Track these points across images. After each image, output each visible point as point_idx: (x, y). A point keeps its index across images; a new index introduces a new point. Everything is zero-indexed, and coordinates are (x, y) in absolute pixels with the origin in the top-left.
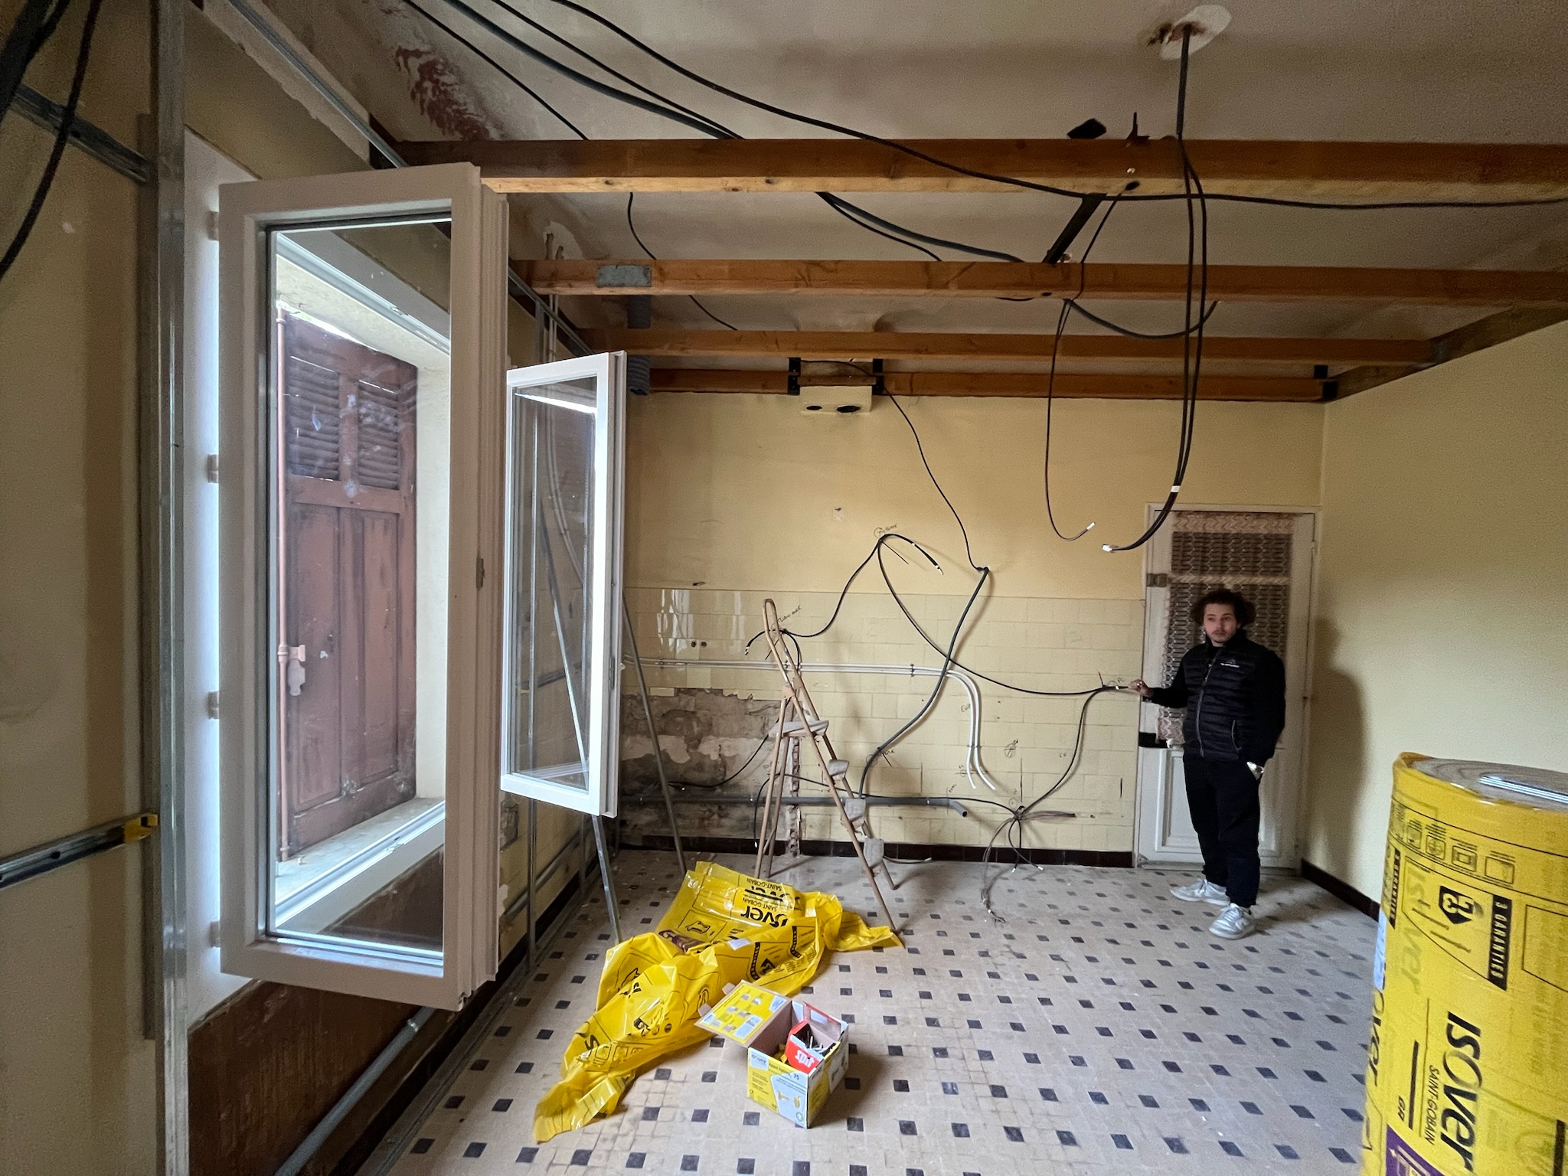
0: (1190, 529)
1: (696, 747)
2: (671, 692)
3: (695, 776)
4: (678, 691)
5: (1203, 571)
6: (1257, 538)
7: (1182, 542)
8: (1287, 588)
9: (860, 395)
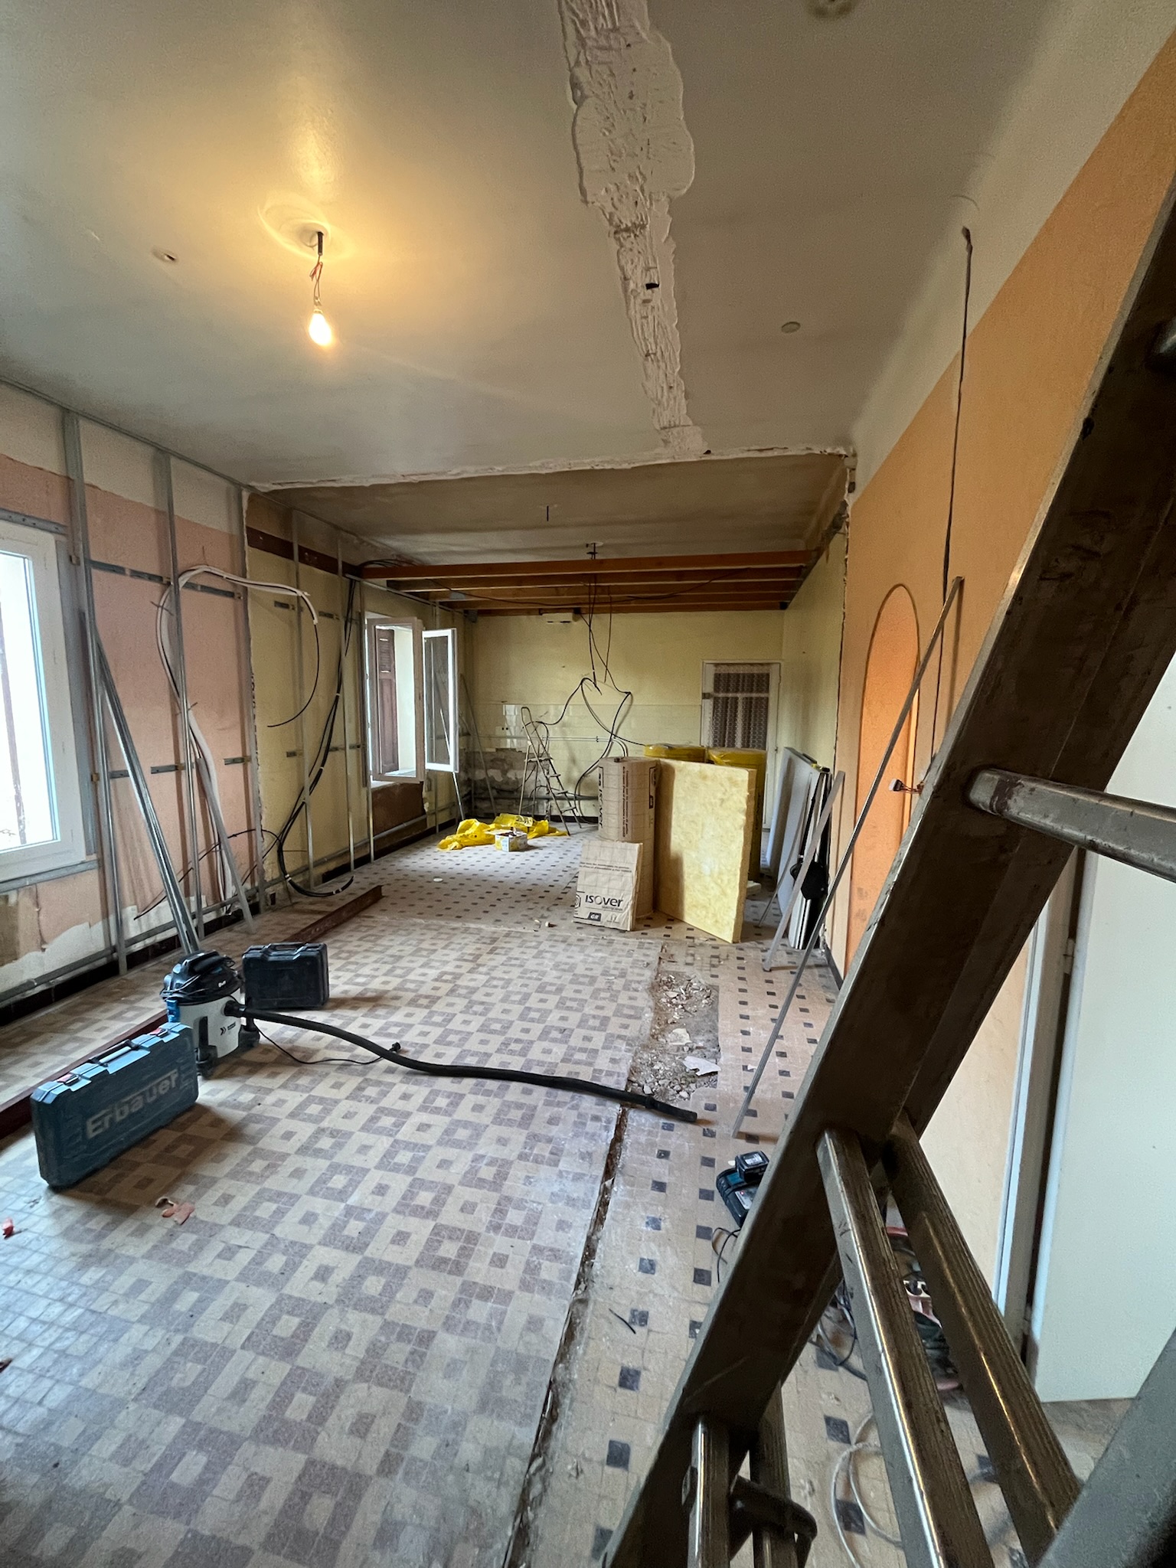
2: (494, 750)
3: (505, 787)
4: (497, 750)
5: (728, 691)
6: (753, 675)
7: (718, 678)
8: (767, 699)
9: (568, 616)
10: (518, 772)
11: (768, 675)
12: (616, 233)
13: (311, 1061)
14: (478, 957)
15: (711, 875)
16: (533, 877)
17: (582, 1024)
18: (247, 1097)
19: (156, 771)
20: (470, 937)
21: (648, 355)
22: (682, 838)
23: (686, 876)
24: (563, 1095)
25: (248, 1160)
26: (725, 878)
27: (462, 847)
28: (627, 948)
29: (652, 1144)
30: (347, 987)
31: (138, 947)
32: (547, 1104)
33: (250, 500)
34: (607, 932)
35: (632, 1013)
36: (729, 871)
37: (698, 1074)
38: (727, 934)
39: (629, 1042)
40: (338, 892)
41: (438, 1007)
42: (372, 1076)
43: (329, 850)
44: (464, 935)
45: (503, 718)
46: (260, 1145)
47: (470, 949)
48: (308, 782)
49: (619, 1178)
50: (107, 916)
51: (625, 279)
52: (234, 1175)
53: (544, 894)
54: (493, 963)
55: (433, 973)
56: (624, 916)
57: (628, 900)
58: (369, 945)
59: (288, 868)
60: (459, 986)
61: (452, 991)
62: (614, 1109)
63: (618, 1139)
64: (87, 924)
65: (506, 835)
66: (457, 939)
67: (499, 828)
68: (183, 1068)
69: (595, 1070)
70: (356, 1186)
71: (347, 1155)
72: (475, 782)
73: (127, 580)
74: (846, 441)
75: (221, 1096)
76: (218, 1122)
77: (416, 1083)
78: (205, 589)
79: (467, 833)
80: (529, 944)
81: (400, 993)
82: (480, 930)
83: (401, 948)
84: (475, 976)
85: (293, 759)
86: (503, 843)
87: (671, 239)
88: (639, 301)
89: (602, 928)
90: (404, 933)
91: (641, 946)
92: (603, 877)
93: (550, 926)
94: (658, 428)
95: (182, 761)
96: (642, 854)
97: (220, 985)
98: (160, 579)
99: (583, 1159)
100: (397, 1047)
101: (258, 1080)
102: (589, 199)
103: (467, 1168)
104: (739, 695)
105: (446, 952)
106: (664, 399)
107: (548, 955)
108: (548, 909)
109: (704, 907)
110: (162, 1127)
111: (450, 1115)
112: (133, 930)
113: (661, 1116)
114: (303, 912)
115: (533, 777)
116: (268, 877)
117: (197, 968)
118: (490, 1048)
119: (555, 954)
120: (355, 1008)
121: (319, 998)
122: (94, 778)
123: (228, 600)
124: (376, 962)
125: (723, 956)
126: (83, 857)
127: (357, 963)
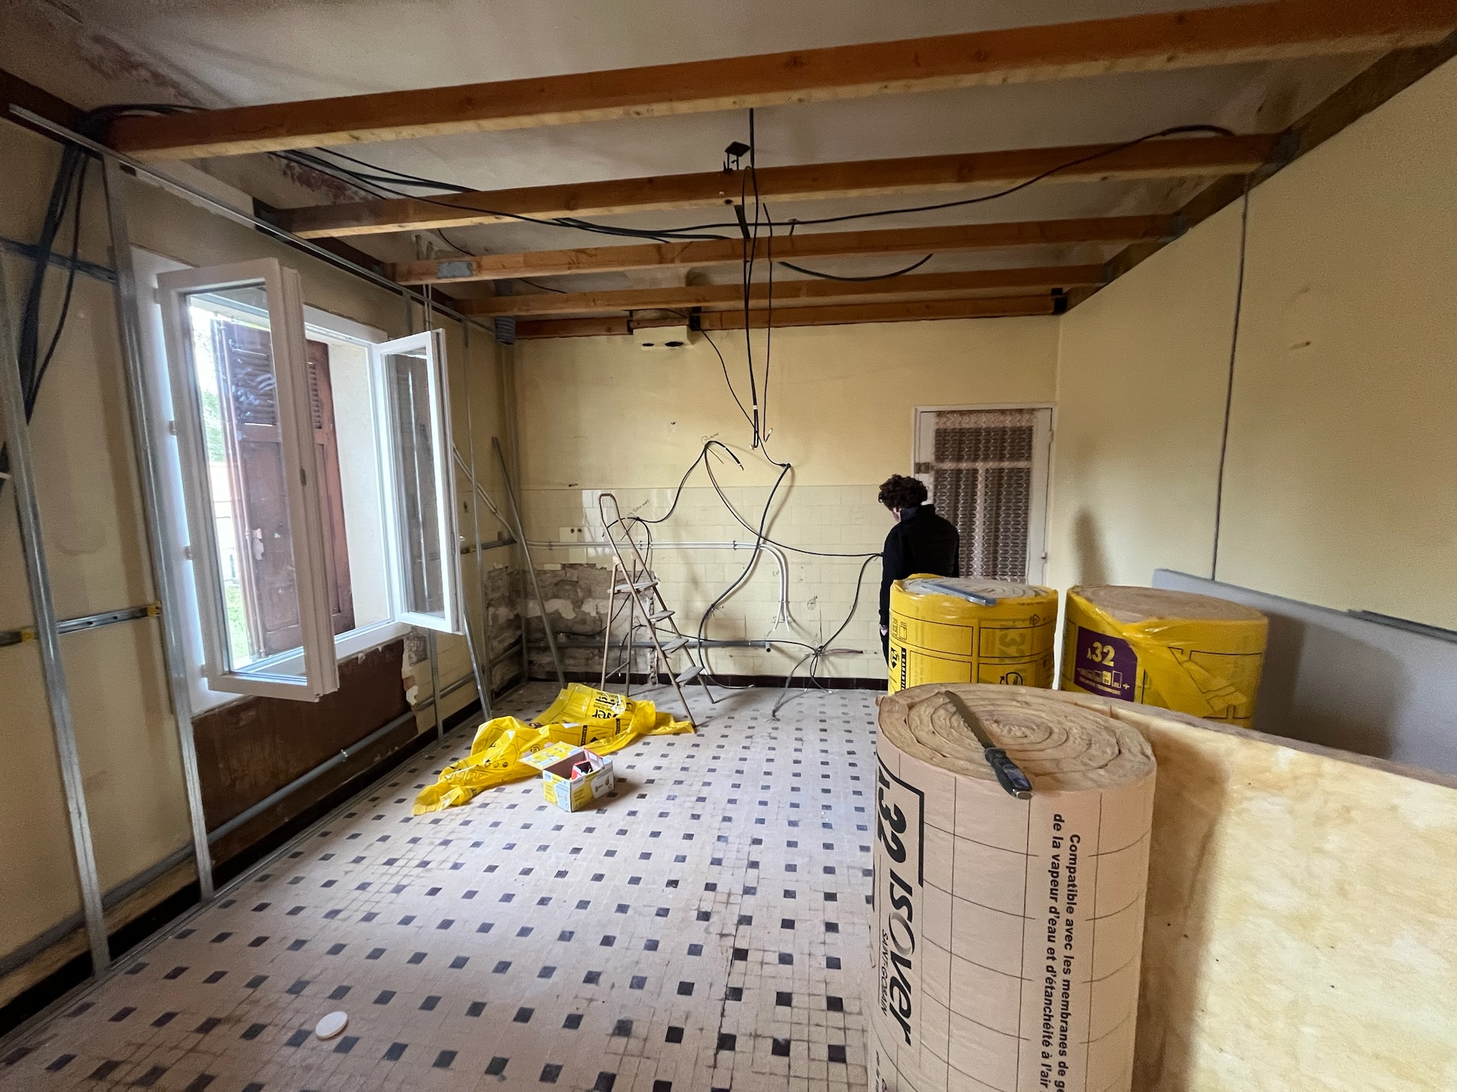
0: (949, 425)
1: (580, 607)
2: (559, 567)
3: (579, 628)
5: (959, 459)
6: (1004, 430)
7: (942, 437)
8: (1029, 471)
11: (1030, 429)
27: (471, 797)
72: (528, 621)
79: (487, 758)
86: (558, 789)
104: (980, 466)
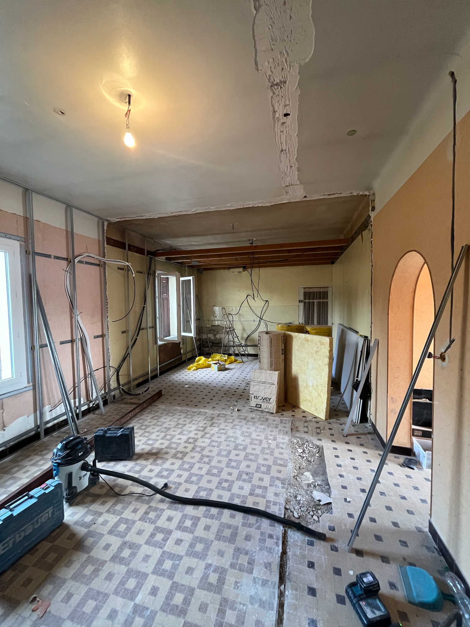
0: (307, 291)
1: (215, 336)
2: (210, 326)
3: (215, 342)
4: (212, 326)
5: (310, 299)
6: (320, 292)
7: (305, 294)
8: (327, 302)
9: (241, 270)
10: (221, 335)
11: (327, 292)
12: (271, 86)
13: (122, 494)
14: (205, 428)
15: (313, 386)
16: (229, 384)
17: (258, 470)
18: (89, 518)
19: (62, 343)
20: (202, 416)
21: (282, 151)
22: (297, 368)
23: (300, 386)
24: (252, 519)
25: (84, 566)
26: (320, 388)
27: (197, 369)
28: (275, 423)
29: (303, 556)
30: (144, 446)
31: (50, 425)
32: (244, 525)
33: (108, 226)
34: (265, 414)
35: (282, 463)
36: (322, 385)
37: (321, 503)
38: (322, 415)
39: (283, 481)
40: (143, 393)
41: (187, 459)
42: (153, 504)
43: (140, 373)
44: (199, 416)
45: (214, 313)
46: (92, 554)
47: (201, 424)
48: (130, 344)
49: (288, 584)
50: (36, 411)
51: (274, 112)
52: (75, 578)
53: (234, 393)
54: (212, 432)
55: (184, 438)
56: (272, 406)
57: (274, 398)
58: (156, 421)
59: (121, 383)
60: (196, 446)
61: (193, 449)
62: (279, 529)
63: (284, 552)
64: (26, 416)
65: (216, 364)
66: (195, 418)
67: (213, 360)
68: (55, 505)
69: (267, 501)
70: (141, 588)
71: (137, 564)
72: (203, 340)
73: (52, 260)
74: (369, 188)
75: (76, 517)
76: (73, 535)
77: (176, 509)
78: (87, 263)
79: (199, 363)
80: (228, 421)
81: (169, 450)
82: (206, 413)
83: (170, 423)
84: (204, 440)
85: (125, 334)
86: (215, 367)
87: (298, 89)
88: (280, 123)
89: (262, 412)
90: (172, 414)
91: (281, 422)
92: (262, 387)
93: (238, 410)
94: (284, 186)
95: (74, 338)
96: (279, 376)
97: (80, 454)
98: (67, 259)
99: (266, 568)
100: (166, 485)
101: (95, 507)
102: (259, 69)
103: (201, 575)
104: (315, 301)
105: (190, 425)
106: (288, 172)
107: (238, 427)
108: (237, 401)
109: (310, 401)
110: (43, 540)
111: (193, 533)
112: (48, 417)
113: (306, 535)
114: (126, 403)
115: (227, 337)
116: (112, 387)
117: (68, 447)
118: (213, 486)
119: (241, 426)
120: (146, 459)
121: (129, 455)
122: (33, 348)
123: (98, 267)
124: (158, 431)
125: (322, 428)
126: (26, 384)
127: (149, 432)
